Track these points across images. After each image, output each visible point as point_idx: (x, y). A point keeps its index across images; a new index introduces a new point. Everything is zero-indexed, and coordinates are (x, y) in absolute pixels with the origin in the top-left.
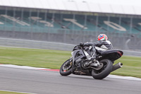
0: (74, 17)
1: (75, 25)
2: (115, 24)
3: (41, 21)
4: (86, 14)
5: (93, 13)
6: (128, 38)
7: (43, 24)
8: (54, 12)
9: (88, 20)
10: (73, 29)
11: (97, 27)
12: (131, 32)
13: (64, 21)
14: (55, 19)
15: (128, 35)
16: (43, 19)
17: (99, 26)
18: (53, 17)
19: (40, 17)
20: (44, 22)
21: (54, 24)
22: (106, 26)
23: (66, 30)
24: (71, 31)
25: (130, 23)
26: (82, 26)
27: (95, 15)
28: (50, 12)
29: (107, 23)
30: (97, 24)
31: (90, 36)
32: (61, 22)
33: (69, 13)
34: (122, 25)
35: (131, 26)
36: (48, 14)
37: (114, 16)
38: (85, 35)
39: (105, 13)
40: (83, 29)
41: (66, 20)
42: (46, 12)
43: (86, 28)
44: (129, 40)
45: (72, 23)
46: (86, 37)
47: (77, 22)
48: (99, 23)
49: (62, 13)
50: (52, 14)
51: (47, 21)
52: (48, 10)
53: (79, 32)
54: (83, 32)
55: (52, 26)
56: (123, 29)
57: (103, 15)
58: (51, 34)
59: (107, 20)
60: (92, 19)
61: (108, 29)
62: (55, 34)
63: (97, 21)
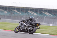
0: (16, 9)
1: (16, 12)
2: (32, 12)
3: (2, 11)
4: (20, 8)
5: (24, 7)
6: (37, 18)
7: (3, 12)
8: (8, 7)
9: (21, 10)
10: (15, 14)
11: (25, 13)
12: (38, 15)
13: (11, 11)
14: (8, 10)
15: (38, 16)
16: (3, 10)
17: (26, 13)
18: (7, 9)
19: (2, 9)
20: (3, 11)
21: (8, 12)
22: (29, 13)
23: (12, 14)
24: (14, 15)
25: (38, 12)
26: (19, 13)
27: (24, 8)
28: (6, 7)
29: (29, 11)
30: (25, 12)
31: (22, 17)
32: (10, 11)
33: (14, 7)
34: (35, 12)
35: (39, 13)
36: (5, 8)
37: (32, 9)
38: (20, 16)
39: (28, 8)
40: (19, 14)
41: (12, 10)
42: (4, 7)
43: (20, 14)
44: (38, 18)
45: (15, 11)
46: (20, 17)
47: (17, 11)
48: (26, 11)
49: (11, 7)
50: (7, 8)
51: (5, 10)
52: (5, 6)
53: (17, 15)
54: (19, 15)
55: (7, 12)
56: (35, 14)
57: (27, 8)
58: (6, 16)
59: (29, 10)
60: (23, 10)
61: (29, 14)
62: (8, 16)
63: (25, 10)
